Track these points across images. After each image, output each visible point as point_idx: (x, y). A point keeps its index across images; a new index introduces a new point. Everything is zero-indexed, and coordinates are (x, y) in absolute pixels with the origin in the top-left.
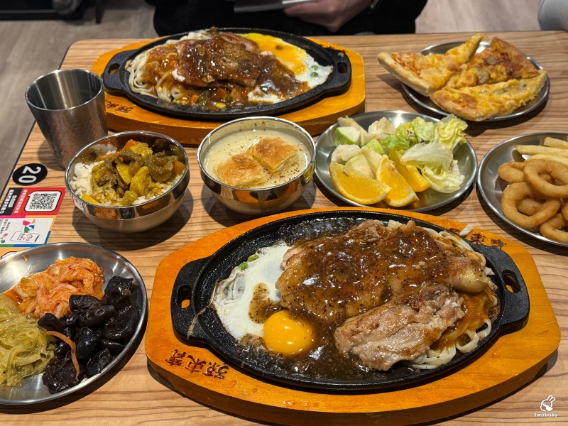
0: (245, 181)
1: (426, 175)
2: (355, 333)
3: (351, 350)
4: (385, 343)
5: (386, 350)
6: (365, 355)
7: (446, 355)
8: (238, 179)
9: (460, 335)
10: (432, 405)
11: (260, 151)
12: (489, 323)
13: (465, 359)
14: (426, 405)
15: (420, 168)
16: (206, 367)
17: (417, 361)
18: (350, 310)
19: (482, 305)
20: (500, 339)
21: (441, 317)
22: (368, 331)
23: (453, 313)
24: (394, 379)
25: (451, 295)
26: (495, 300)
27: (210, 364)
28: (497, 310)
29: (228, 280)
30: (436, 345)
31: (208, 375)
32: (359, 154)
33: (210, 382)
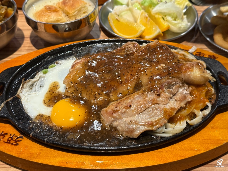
0: (51, 20)
1: (167, 21)
2: (114, 111)
3: (111, 124)
4: (135, 118)
5: (136, 123)
6: (121, 127)
7: (180, 127)
8: (46, 18)
9: (189, 113)
10: (169, 163)
11: (63, 4)
12: (209, 105)
13: (193, 129)
14: (165, 163)
15: (164, 17)
16: (7, 137)
17: (159, 131)
18: (113, 97)
19: (204, 93)
20: (217, 116)
21: (176, 100)
22: (124, 110)
23: (184, 97)
24: (141, 144)
25: (183, 86)
26: (213, 91)
27: (11, 135)
28: (214, 97)
29: (33, 80)
30: (172, 120)
31: (7, 143)
32: (127, 10)
33: (7, 148)
